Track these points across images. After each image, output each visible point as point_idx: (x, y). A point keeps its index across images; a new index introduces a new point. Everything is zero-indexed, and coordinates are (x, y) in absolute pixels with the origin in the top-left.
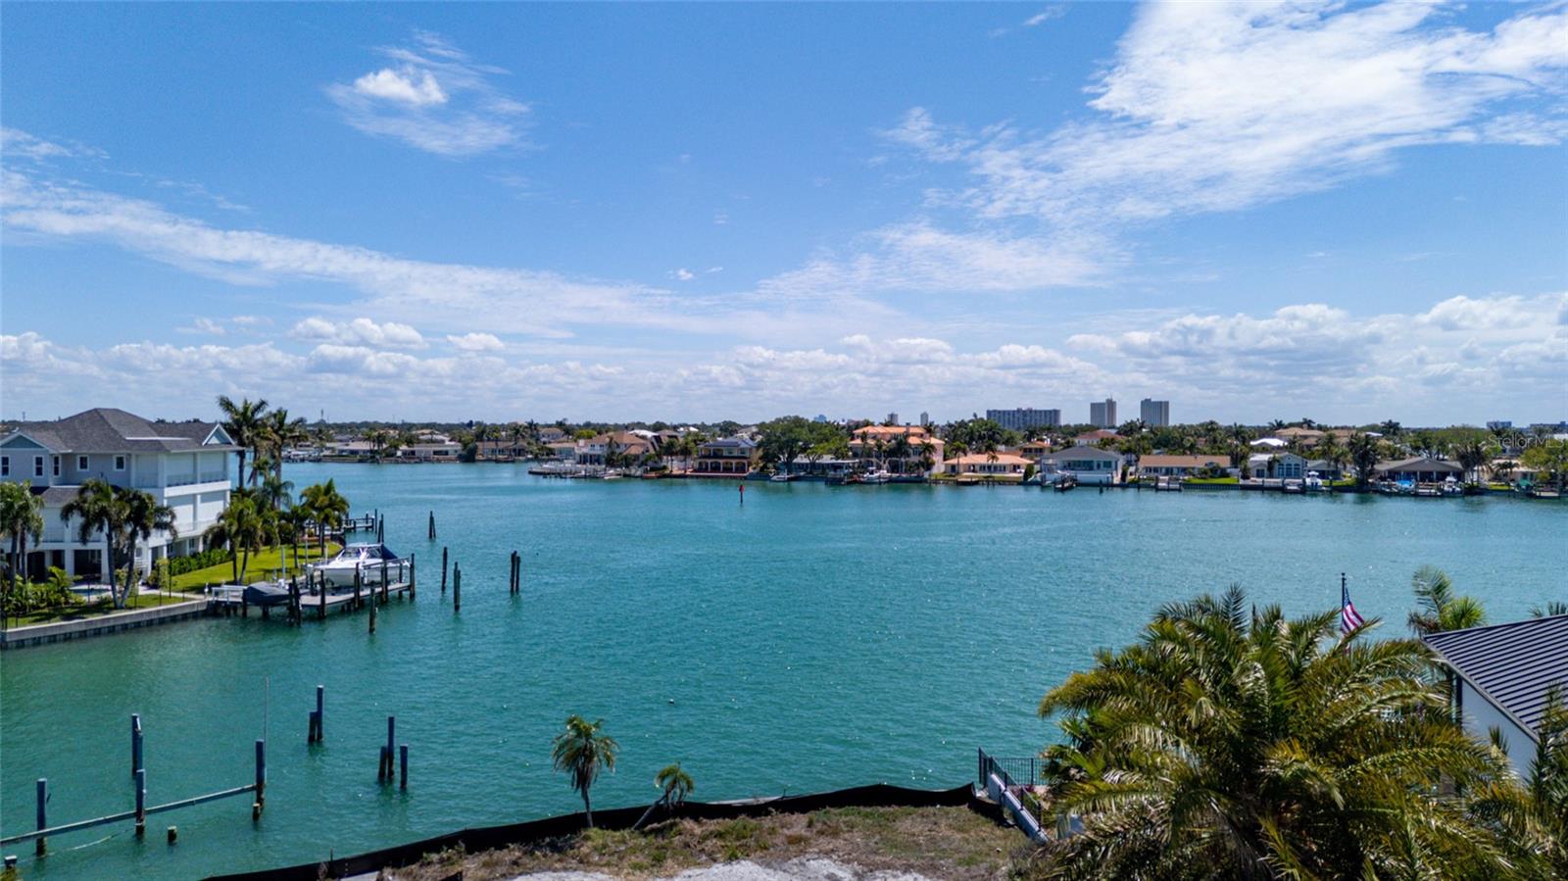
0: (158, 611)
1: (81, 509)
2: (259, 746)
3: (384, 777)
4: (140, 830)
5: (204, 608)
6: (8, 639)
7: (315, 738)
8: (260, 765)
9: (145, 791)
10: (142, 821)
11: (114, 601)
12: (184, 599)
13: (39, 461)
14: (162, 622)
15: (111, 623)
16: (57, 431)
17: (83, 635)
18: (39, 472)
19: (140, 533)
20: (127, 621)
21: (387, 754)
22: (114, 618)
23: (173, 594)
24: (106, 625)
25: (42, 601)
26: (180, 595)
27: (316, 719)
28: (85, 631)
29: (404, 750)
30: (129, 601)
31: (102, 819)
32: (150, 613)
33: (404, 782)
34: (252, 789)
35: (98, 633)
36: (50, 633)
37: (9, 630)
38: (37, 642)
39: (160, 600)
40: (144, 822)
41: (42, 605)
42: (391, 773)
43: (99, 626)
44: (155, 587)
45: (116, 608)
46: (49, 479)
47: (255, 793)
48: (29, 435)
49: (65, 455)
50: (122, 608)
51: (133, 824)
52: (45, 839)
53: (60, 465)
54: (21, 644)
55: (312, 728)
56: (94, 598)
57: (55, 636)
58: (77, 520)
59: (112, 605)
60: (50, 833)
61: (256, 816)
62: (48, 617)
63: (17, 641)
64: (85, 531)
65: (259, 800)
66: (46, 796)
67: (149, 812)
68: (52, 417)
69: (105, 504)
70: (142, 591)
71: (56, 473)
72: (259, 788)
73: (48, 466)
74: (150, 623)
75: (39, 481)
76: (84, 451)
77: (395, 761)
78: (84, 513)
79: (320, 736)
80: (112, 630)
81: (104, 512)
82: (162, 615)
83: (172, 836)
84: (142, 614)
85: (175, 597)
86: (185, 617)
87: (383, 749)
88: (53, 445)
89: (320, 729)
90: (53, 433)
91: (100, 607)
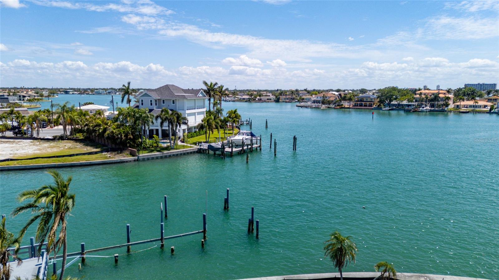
0: (183, 151)
1: (160, 117)
2: (204, 216)
3: (250, 231)
4: (162, 246)
5: (197, 150)
6: (140, 158)
7: (226, 208)
8: (205, 224)
9: (163, 231)
10: (163, 242)
11: (171, 147)
12: (191, 147)
13: (151, 101)
14: (184, 154)
15: (170, 154)
16: (156, 92)
17: (161, 157)
18: (151, 104)
19: (178, 125)
20: (174, 154)
21: (251, 222)
22: (171, 152)
23: (188, 145)
24: (168, 154)
25: (151, 146)
26: (190, 145)
27: (226, 201)
28: (162, 156)
29: (257, 222)
30: (175, 147)
31: (149, 240)
32: (181, 151)
33: (257, 235)
34: (202, 232)
35: (166, 157)
36: (152, 156)
37: (140, 155)
38: (148, 159)
39: (184, 146)
40: (164, 243)
41: (151, 147)
42: (253, 229)
43: (166, 155)
44: (183, 142)
45: (171, 149)
46: (154, 107)
47: (203, 233)
48: (148, 93)
49: (159, 99)
50: (173, 149)
51: (160, 243)
52: (130, 246)
53: (157, 103)
54: (144, 160)
55: (225, 204)
56: (165, 145)
57: (153, 157)
58: (159, 120)
59: (170, 148)
60: (131, 245)
61: (203, 245)
62: (152, 151)
63: (143, 159)
64: (162, 124)
65: (205, 238)
66: (130, 231)
67: (166, 239)
68: (154, 88)
69: (167, 116)
70: (179, 143)
71: (156, 105)
72: (204, 232)
73: (154, 103)
74: (181, 154)
75: (151, 107)
76: (163, 98)
77: (254, 225)
78: (162, 119)
79: (228, 207)
80: (170, 156)
81: (166, 118)
82: (184, 152)
83: (172, 250)
84: (178, 151)
85: (189, 146)
86: (191, 153)
87: (250, 220)
88: (155, 96)
89: (228, 205)
90: (155, 92)
91: (167, 148)
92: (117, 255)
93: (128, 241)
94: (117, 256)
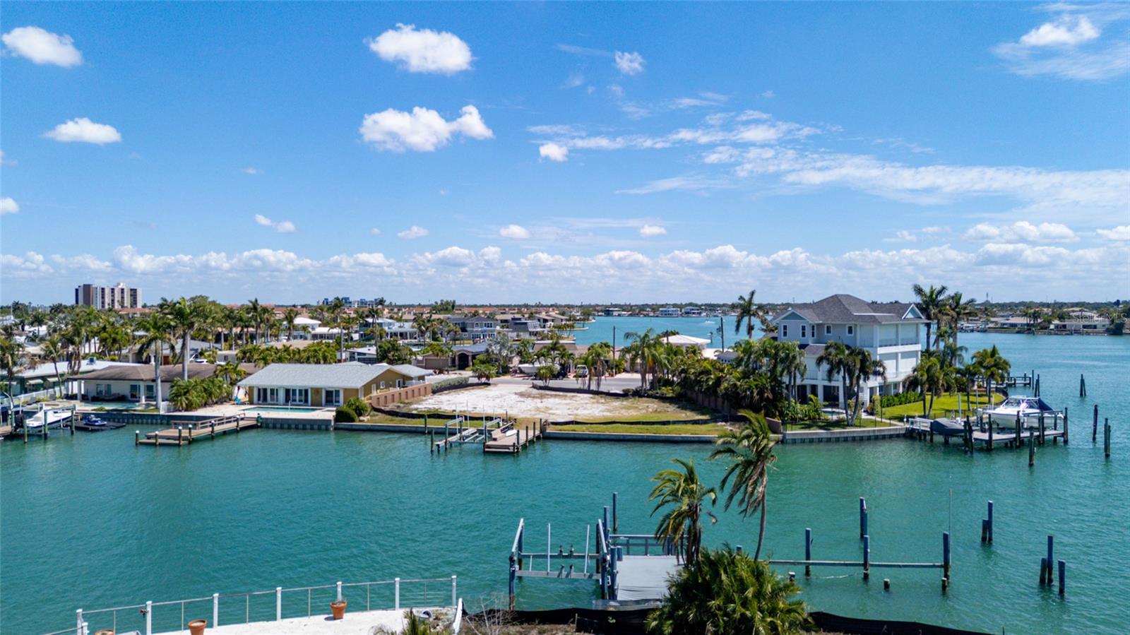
0: (874, 431)
1: (828, 359)
2: (946, 537)
3: (1045, 582)
4: (866, 577)
5: (904, 432)
6: (787, 437)
7: (987, 540)
8: (946, 551)
9: (869, 550)
10: (867, 570)
11: (847, 421)
12: (890, 425)
13: (804, 328)
14: (877, 438)
15: (845, 435)
16: (814, 309)
17: (829, 440)
18: (804, 335)
19: (862, 377)
20: (855, 435)
21: (1047, 565)
22: (848, 432)
23: (883, 420)
24: (842, 436)
25: (806, 416)
26: (888, 421)
27: (987, 526)
28: (830, 438)
29: (1062, 565)
30: (856, 422)
31: (843, 562)
32: (869, 431)
33: (1061, 591)
34: (941, 566)
35: (837, 440)
36: (810, 437)
37: (788, 432)
38: (803, 441)
39: (875, 424)
40: (869, 572)
41: (806, 419)
42: (1050, 580)
43: (838, 436)
44: (872, 414)
45: (848, 425)
46: (809, 340)
47: (943, 570)
48: (798, 312)
49: (818, 325)
50: (852, 426)
51: (861, 571)
52: (810, 567)
53: (815, 331)
54: (794, 442)
55: (984, 532)
56: (835, 417)
57: (813, 439)
58: (825, 366)
59: (846, 423)
60: (813, 564)
61: (944, 587)
62: (809, 427)
63: (792, 439)
64: (830, 373)
65: (946, 576)
66: (811, 540)
67: (872, 565)
68: (809, 301)
69: (842, 357)
70: (864, 416)
71: (813, 336)
72: (946, 566)
73: (808, 331)
74: (869, 438)
75: (804, 340)
76: (829, 322)
77: (1053, 572)
78: (830, 362)
79: (990, 539)
80: (846, 440)
81: (840, 362)
82: (877, 434)
83: (887, 586)
84: (864, 431)
85: (885, 422)
86: (891, 437)
87: (1043, 560)
88: (812, 318)
89: (991, 534)
90: (811, 310)
91: (838, 424)
92: (793, 573)
93: (808, 557)
94: (793, 576)
